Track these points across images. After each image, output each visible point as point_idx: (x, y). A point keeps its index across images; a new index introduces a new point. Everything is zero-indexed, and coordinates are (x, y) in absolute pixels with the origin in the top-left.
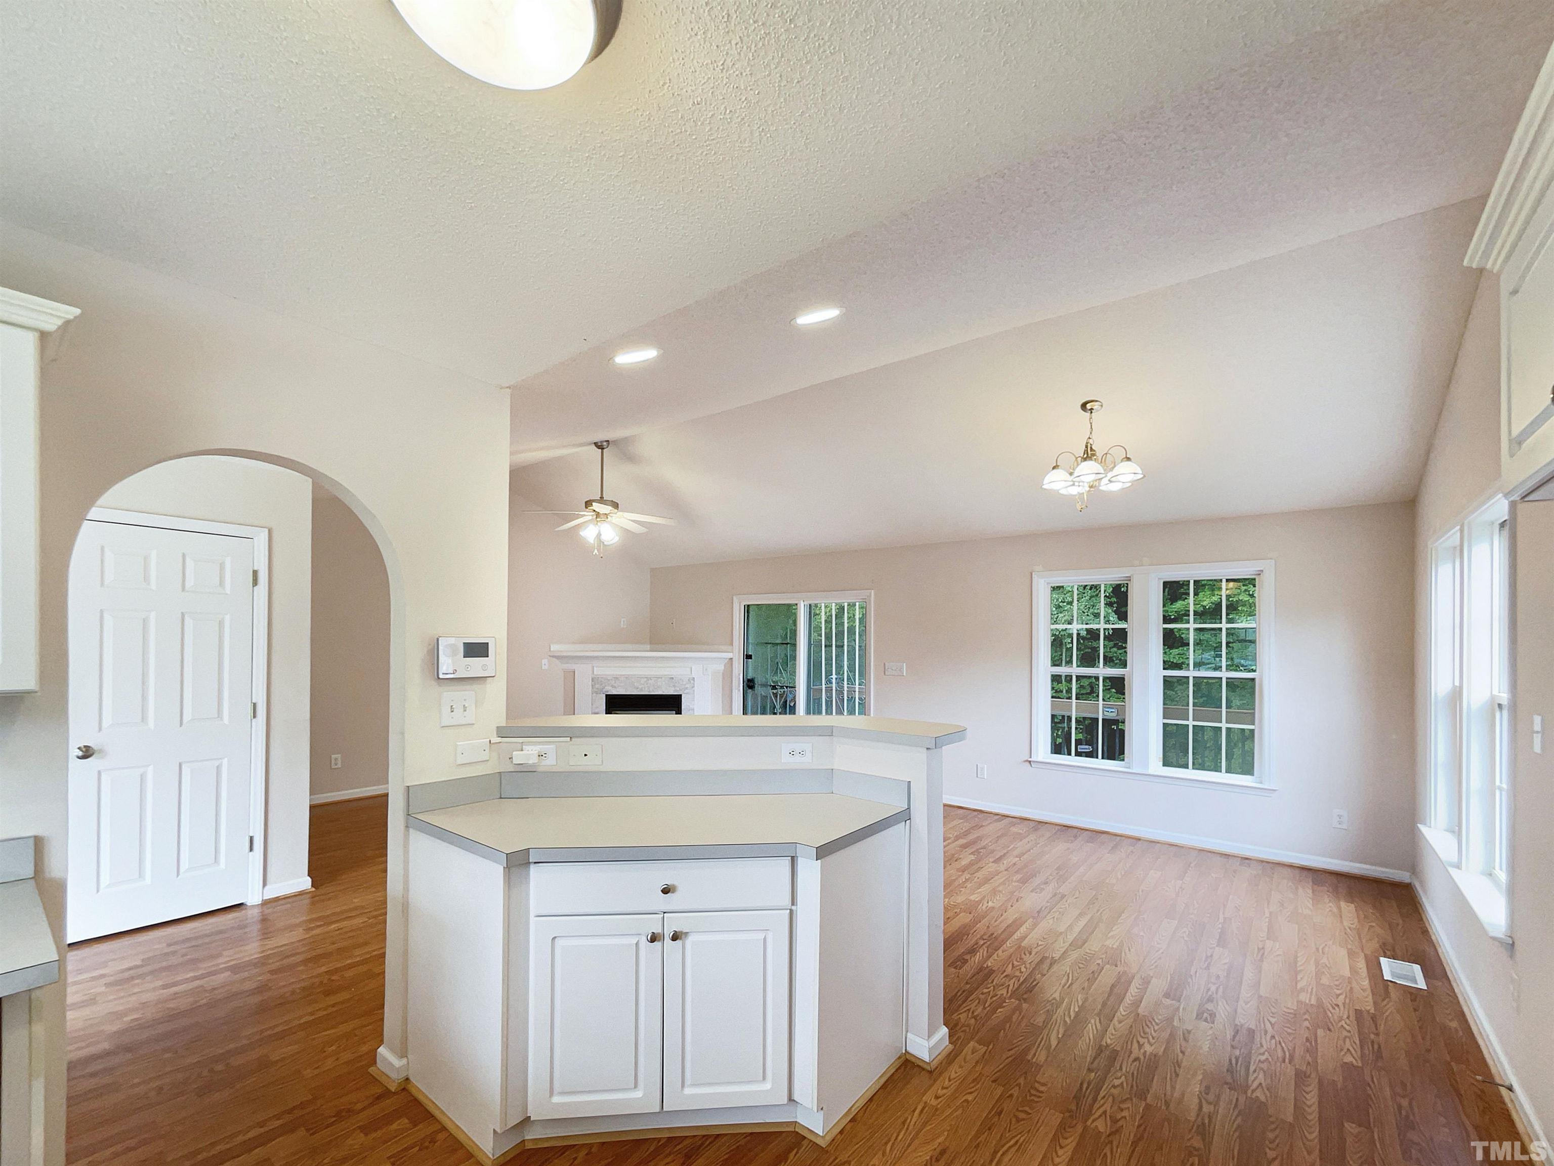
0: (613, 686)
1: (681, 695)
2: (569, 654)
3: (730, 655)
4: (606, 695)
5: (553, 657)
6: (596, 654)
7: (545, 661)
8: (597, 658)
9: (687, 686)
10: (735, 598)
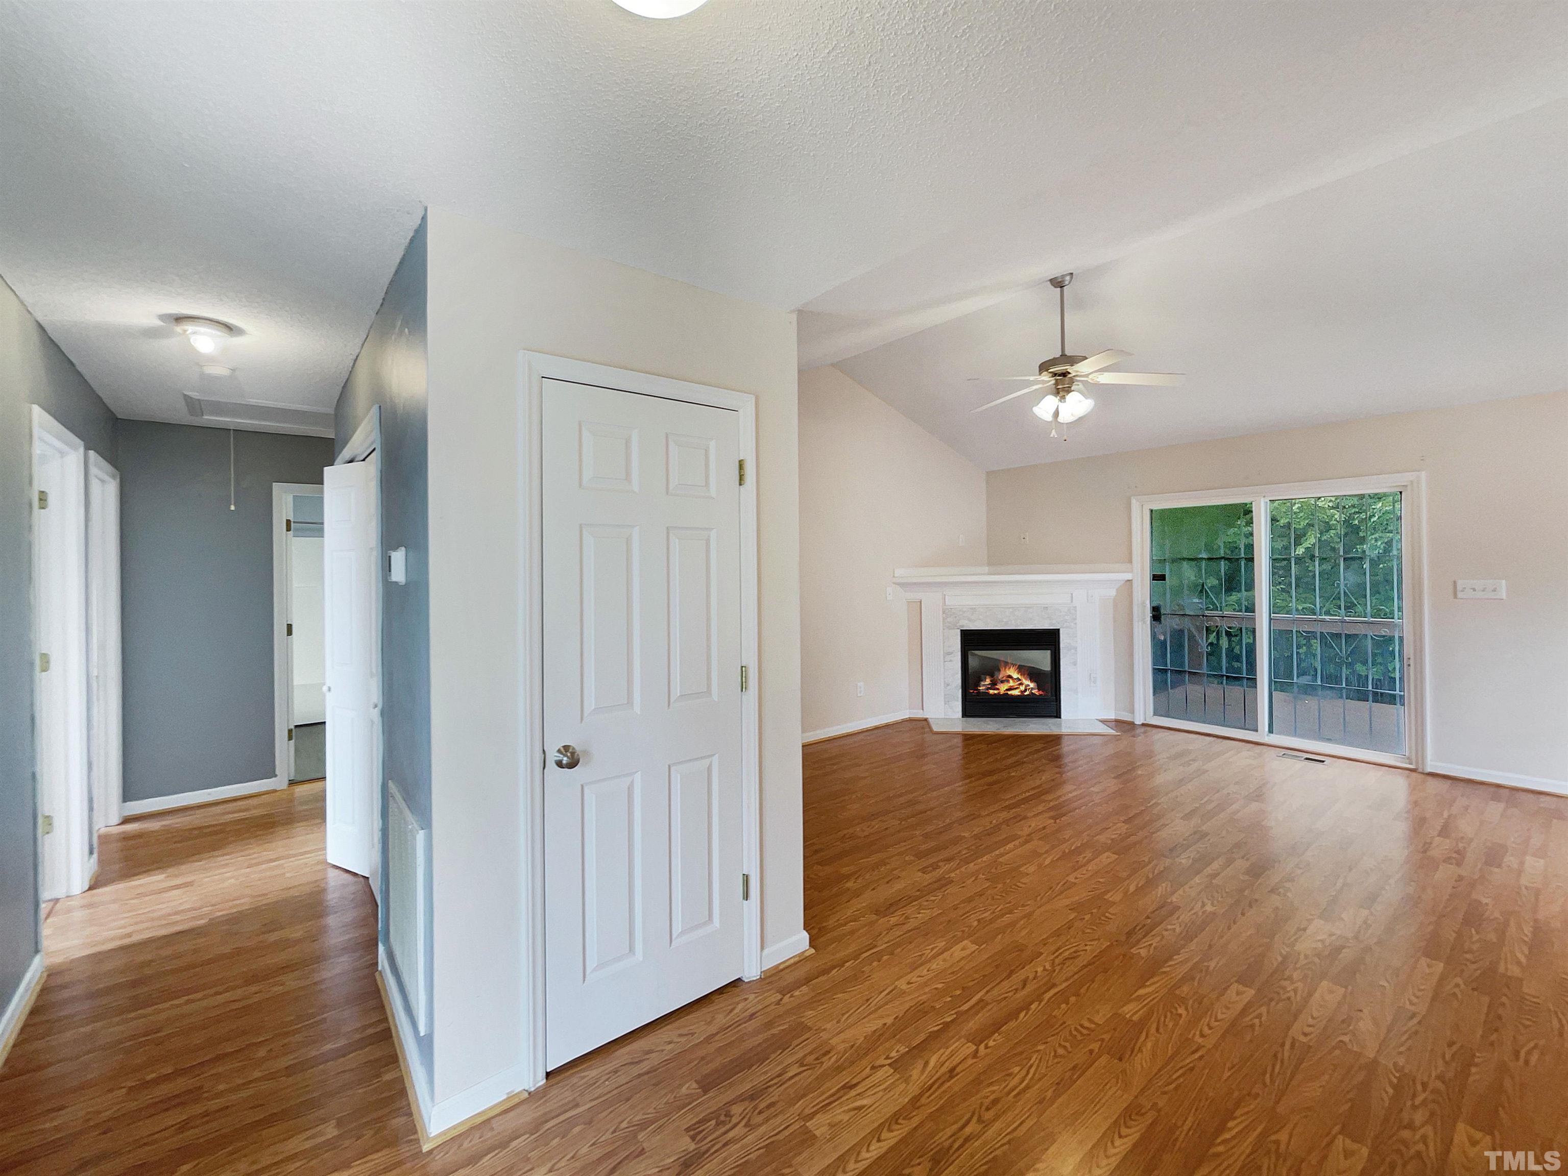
0: (970, 620)
1: (1059, 630)
2: (914, 581)
3: (1128, 576)
4: (961, 630)
5: (898, 584)
6: (944, 579)
7: (889, 590)
8: (946, 584)
9: (1066, 617)
10: (1134, 501)
